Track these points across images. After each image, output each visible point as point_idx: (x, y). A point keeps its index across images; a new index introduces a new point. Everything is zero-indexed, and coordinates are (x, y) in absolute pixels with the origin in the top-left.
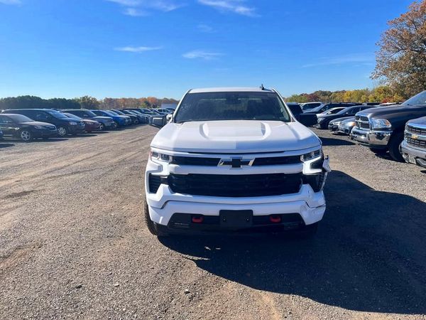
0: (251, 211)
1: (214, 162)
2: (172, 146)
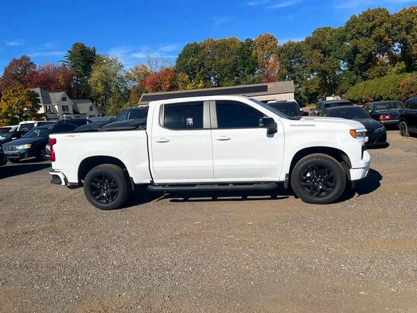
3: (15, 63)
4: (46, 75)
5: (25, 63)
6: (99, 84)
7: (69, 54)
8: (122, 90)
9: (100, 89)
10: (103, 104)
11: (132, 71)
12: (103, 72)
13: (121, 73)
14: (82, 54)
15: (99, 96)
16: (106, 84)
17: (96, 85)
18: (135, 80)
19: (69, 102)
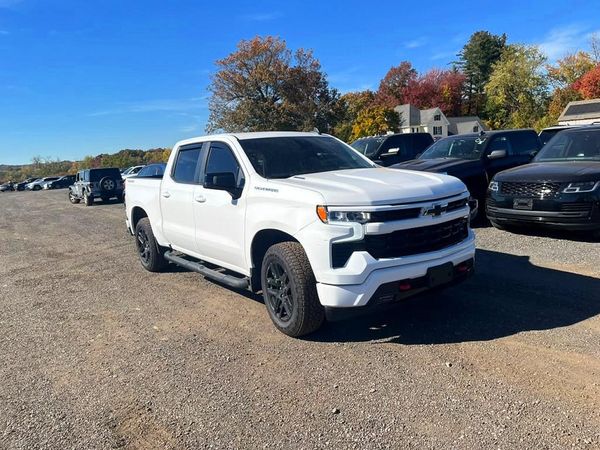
0: (451, 263)
1: (414, 213)
2: (369, 200)
3: (394, 72)
4: (427, 86)
5: (405, 72)
6: (501, 92)
7: (464, 51)
8: (537, 99)
9: (500, 99)
10: (502, 122)
11: (561, 64)
12: (510, 71)
13: (541, 70)
14: (483, 49)
15: (497, 109)
16: (511, 91)
17: (497, 94)
18: (564, 79)
19: (444, 123)
